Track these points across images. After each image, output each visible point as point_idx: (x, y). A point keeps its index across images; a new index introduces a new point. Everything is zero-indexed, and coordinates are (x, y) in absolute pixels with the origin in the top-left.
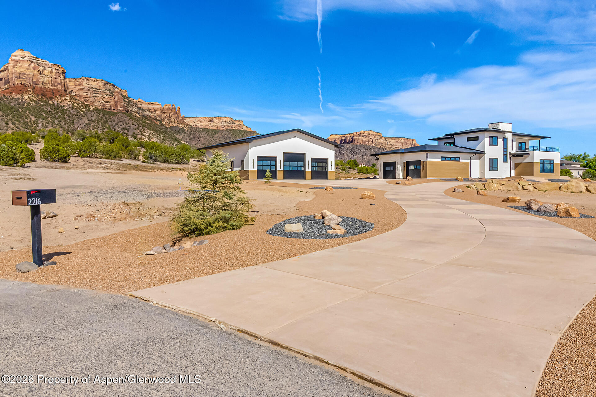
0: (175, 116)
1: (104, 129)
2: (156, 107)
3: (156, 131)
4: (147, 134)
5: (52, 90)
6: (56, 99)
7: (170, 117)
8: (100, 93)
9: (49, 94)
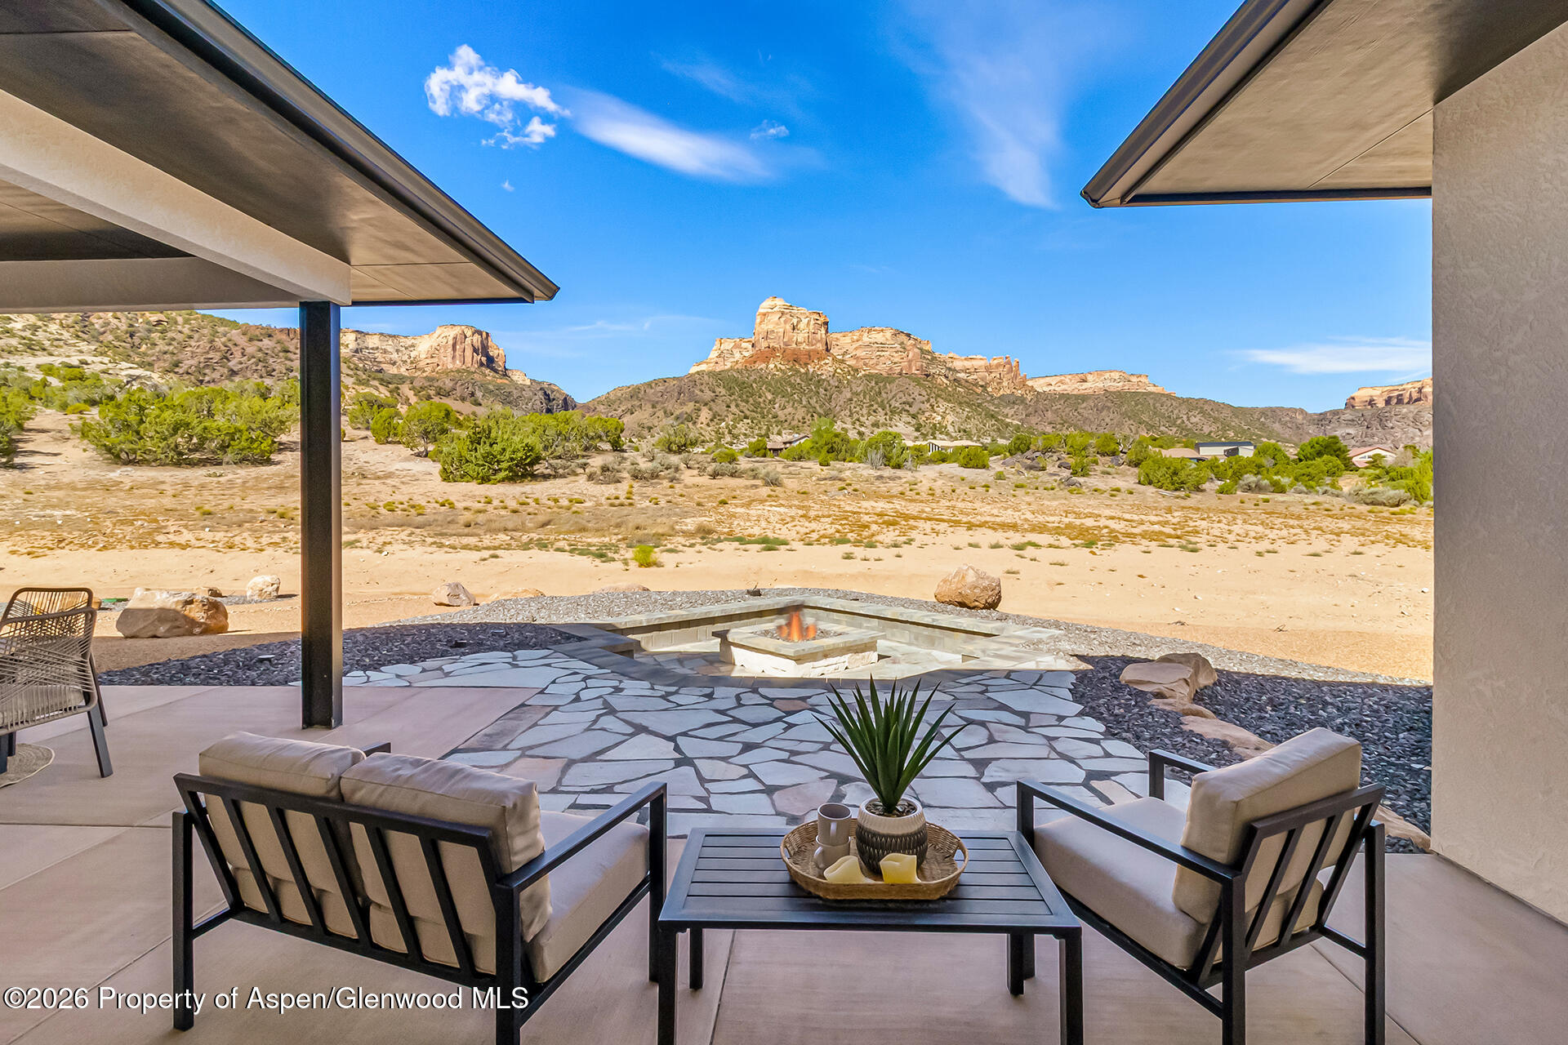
0: (1009, 376)
1: (872, 405)
2: (976, 363)
3: (960, 404)
4: (941, 410)
5: (809, 351)
6: (813, 364)
7: (1000, 379)
8: (886, 349)
9: (803, 359)
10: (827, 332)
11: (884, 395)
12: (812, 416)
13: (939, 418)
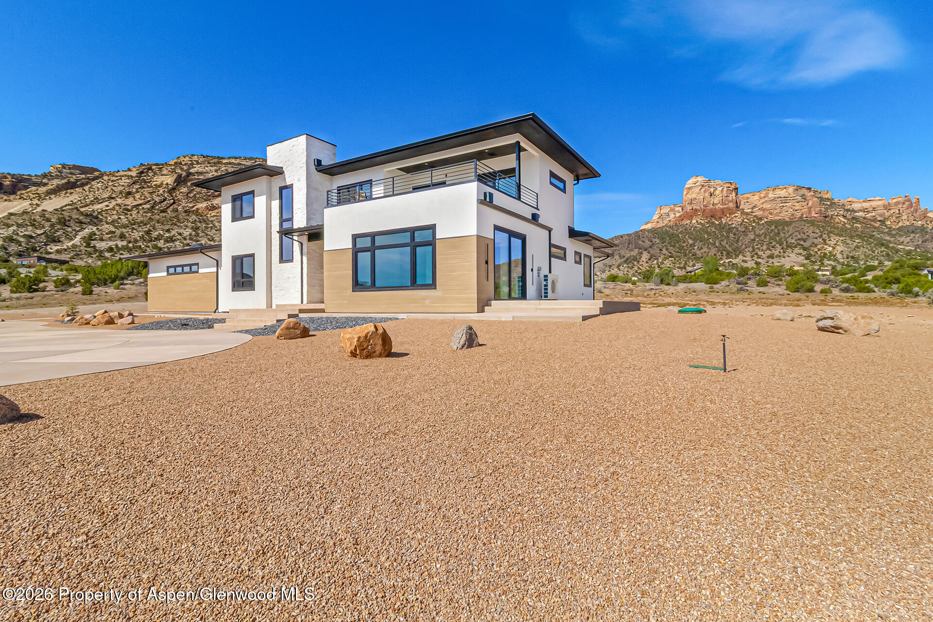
0: (908, 211)
4: (832, 243)
5: (723, 209)
6: (725, 218)
8: (789, 201)
9: (719, 214)
10: (737, 194)
11: (782, 235)
12: (722, 253)
13: (831, 249)
